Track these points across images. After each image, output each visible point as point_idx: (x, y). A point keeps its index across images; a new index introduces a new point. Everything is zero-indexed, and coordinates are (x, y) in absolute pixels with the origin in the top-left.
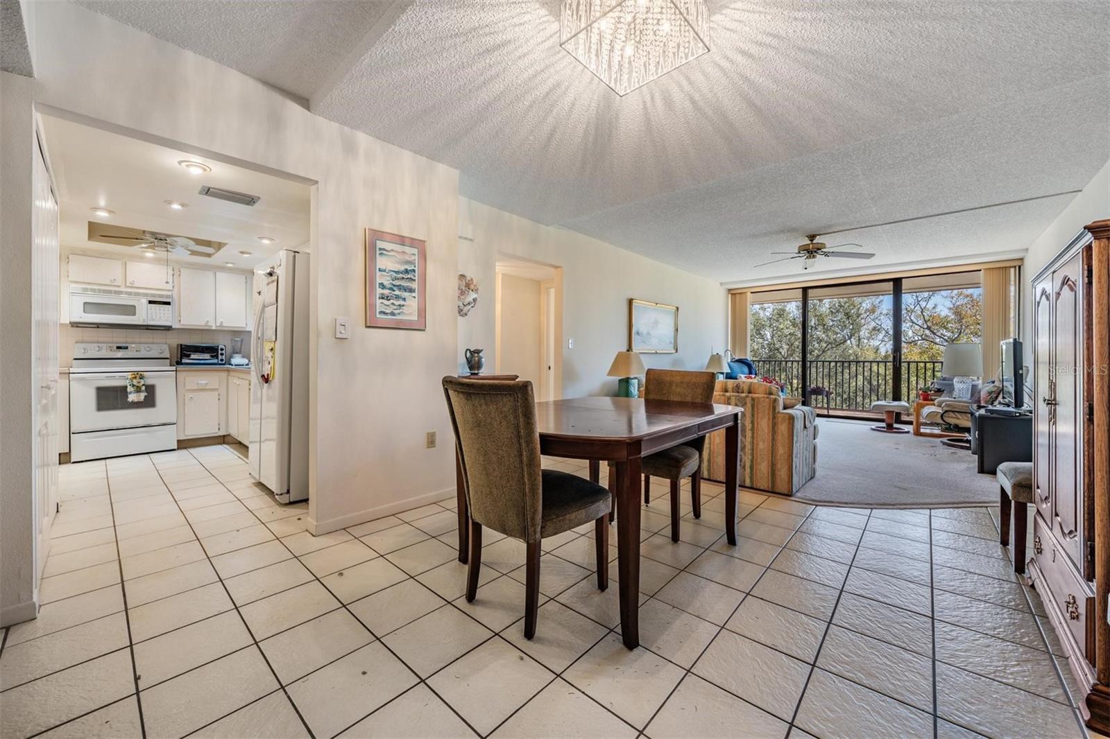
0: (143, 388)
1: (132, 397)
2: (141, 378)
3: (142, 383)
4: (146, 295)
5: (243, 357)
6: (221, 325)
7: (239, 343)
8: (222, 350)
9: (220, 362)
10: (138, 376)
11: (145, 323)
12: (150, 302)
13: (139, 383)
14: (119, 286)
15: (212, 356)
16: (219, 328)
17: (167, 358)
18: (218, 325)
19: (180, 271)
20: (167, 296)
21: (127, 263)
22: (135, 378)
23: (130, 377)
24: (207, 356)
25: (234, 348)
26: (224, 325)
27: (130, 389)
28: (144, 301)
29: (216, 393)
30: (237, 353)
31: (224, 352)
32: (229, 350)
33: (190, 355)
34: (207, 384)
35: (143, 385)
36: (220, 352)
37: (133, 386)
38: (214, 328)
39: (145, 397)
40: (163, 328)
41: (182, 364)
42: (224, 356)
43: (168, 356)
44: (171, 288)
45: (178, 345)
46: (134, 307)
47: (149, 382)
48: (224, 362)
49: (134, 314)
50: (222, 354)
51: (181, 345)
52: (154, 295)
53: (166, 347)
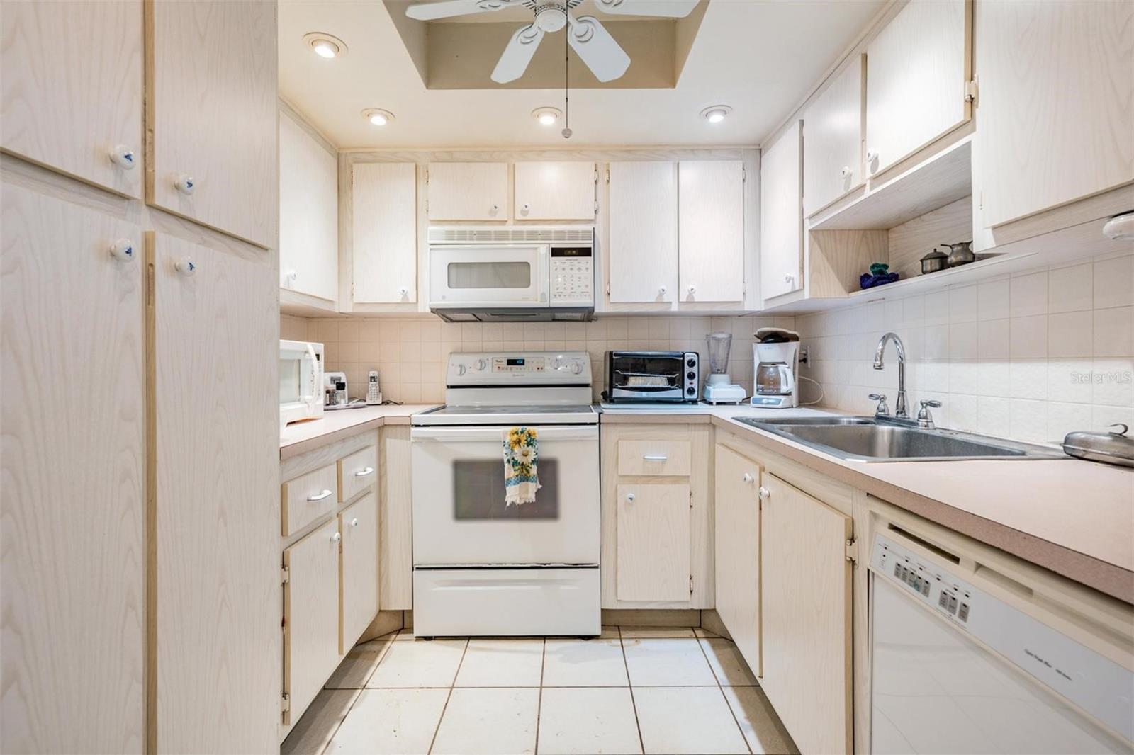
0: (534, 470)
1: (514, 494)
2: (529, 444)
3: (532, 457)
4: (546, 235)
5: (732, 382)
6: (690, 302)
7: (723, 345)
8: (692, 363)
9: (687, 396)
10: (523, 438)
11: (546, 305)
12: (556, 252)
13: (525, 455)
14: (503, 222)
15: (671, 381)
16: (684, 309)
17: (587, 385)
18: (683, 299)
19: (608, 171)
20: (585, 235)
21: (517, 164)
22: (518, 442)
23: (508, 439)
24: (661, 381)
25: (713, 359)
26: (697, 298)
27: (510, 472)
28: (544, 250)
29: (684, 489)
30: (718, 372)
31: (695, 370)
32: (703, 364)
33: (626, 379)
34: (663, 462)
35: (533, 462)
36: (687, 369)
37: (515, 463)
38: (675, 308)
39: (538, 493)
40: (579, 315)
41: (612, 401)
42: (695, 381)
43: (589, 381)
44: (591, 215)
45: (606, 353)
46: (527, 264)
47: (547, 452)
48: (695, 396)
49: (526, 283)
50: (691, 376)
51: (611, 353)
52: (560, 235)
53: (586, 359)
